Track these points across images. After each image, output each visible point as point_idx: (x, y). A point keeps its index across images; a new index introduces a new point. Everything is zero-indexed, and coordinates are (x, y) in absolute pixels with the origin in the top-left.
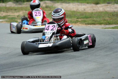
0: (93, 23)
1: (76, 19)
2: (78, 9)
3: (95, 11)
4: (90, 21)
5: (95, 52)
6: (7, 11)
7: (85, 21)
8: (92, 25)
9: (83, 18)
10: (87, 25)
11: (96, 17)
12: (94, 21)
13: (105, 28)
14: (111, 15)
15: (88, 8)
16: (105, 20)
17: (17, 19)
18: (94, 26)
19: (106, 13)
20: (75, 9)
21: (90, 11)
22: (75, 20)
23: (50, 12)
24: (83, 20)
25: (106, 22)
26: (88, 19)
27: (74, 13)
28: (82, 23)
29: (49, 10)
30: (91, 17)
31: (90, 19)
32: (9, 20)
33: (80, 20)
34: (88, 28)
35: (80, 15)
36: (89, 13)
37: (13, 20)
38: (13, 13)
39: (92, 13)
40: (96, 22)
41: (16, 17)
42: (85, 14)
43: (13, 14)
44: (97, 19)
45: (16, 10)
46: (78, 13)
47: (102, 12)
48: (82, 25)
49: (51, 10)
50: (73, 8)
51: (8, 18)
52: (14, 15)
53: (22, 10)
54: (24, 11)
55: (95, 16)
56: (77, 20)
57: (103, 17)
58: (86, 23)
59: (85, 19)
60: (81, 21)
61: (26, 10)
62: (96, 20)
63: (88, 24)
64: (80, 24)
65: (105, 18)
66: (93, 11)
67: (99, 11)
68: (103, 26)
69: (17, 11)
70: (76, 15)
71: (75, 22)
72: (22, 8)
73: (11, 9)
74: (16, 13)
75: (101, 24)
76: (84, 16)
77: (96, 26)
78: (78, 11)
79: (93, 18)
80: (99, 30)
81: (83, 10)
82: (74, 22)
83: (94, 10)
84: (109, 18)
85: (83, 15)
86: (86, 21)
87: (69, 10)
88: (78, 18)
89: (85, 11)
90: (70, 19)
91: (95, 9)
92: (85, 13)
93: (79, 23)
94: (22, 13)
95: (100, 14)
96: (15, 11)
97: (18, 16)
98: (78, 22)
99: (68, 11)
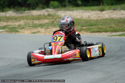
0: (98, 30)
1: (81, 27)
2: (82, 17)
3: (101, 18)
4: (95, 29)
5: (101, 61)
6: (8, 21)
7: (90, 29)
8: (97, 33)
9: (88, 26)
10: (92, 33)
11: (102, 24)
12: (99, 28)
13: (112, 36)
14: (117, 22)
15: (93, 15)
16: (111, 27)
18: (100, 34)
19: (112, 20)
21: (95, 19)
22: (80, 29)
23: (53, 20)
24: (87, 28)
25: (112, 29)
26: (93, 27)
28: (87, 31)
29: (51, 19)
30: (96, 25)
31: (95, 26)
32: (9, 30)
33: (84, 28)
34: (93, 36)
35: (85, 23)
36: (94, 20)
37: (14, 30)
38: (13, 22)
39: (97, 20)
40: (102, 30)
41: (17, 26)
42: (90, 22)
43: (14, 24)
44: (103, 27)
45: (16, 19)
46: (82, 21)
47: (108, 19)
48: (87, 33)
49: (53, 18)
50: (77, 15)
51: (8, 28)
52: (15, 25)
53: (23, 19)
54: (25, 20)
55: (100, 23)
57: (109, 24)
59: (90, 27)
60: (86, 29)
61: (27, 19)
62: (101, 27)
63: (94, 32)
64: (85, 33)
65: (111, 26)
66: (99, 18)
67: (104, 18)
68: (109, 33)
69: (18, 20)
70: (81, 23)
71: (80, 31)
72: (22, 17)
74: (16, 22)
75: (106, 31)
76: (89, 24)
77: (102, 34)
78: (82, 19)
79: (99, 26)
80: (105, 37)
81: (87, 17)
83: (99, 17)
84: (115, 25)
85: (88, 22)
88: (82, 26)
91: (100, 16)
93: (84, 31)
95: (105, 21)
97: (19, 26)
98: (82, 30)
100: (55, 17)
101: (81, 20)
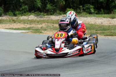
17: (40, 30)
20: (93, 23)
27: (92, 26)
56: (96, 32)
58: (105, 34)
73: (34, 22)
86: (105, 33)
89: (103, 25)
90: (89, 31)
92: (103, 26)
94: (44, 25)
96: (38, 23)
99: (87, 24)
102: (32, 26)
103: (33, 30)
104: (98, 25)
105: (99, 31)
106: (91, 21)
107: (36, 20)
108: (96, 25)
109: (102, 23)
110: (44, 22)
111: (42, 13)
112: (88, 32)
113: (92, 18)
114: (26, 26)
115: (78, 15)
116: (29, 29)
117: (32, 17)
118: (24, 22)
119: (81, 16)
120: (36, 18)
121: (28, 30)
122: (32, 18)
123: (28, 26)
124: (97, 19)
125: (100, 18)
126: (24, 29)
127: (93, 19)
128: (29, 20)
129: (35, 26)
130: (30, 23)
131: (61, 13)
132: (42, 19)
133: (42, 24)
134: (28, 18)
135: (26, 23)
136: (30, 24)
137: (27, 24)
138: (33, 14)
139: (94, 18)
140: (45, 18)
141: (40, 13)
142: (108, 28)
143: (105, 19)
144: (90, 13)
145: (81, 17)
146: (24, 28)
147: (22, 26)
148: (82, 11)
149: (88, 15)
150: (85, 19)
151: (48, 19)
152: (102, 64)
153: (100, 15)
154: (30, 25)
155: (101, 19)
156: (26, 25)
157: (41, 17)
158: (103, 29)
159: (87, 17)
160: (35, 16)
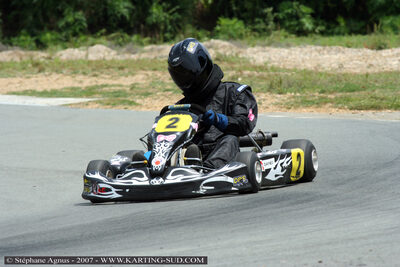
0: (372, 104)
1: (320, 93)
2: (319, 65)
3: (376, 71)
4: (364, 99)
6: (96, 73)
7: (348, 100)
8: (370, 112)
9: (342, 91)
10: (356, 111)
11: (382, 87)
12: (376, 98)
15: (351, 59)
17: (130, 95)
18: (378, 113)
20: (310, 66)
21: (358, 71)
22: (317, 98)
24: (341, 98)
26: (356, 93)
27: (308, 76)
28: (340, 105)
30: (364, 88)
31: (363, 92)
32: (106, 98)
33: (332, 96)
34: (359, 119)
35: (331, 82)
36: (355, 74)
37: (121, 98)
38: (113, 78)
39: (367, 75)
40: (384, 102)
41: (128, 89)
42: (346, 80)
43: (115, 82)
44: (386, 94)
45: (121, 68)
47: (398, 73)
48: (341, 110)
49: (233, 69)
51: (102, 93)
52: (120, 86)
53: (143, 69)
54: (150, 73)
55: (377, 84)
56: (321, 98)
58: (352, 104)
59: (349, 94)
60: (336, 98)
61: (155, 70)
62: (382, 95)
63: (360, 108)
64: (333, 110)
66: (370, 71)
67: (387, 69)
69: (126, 71)
70: (319, 83)
71: (318, 104)
72: (139, 61)
73: (108, 68)
74: (123, 78)
75: (397, 107)
76: (343, 85)
77: (384, 113)
78: (320, 70)
79: (374, 91)
82: (313, 102)
83: (371, 65)
85: (340, 81)
86: (352, 101)
87: (291, 68)
88: (323, 92)
89: (344, 71)
90: (298, 94)
91: (374, 62)
92: (344, 75)
93: (330, 104)
94: (143, 79)
95: (392, 79)
96: (121, 72)
97: (133, 87)
98: (326, 103)
99: (288, 70)
100: (237, 66)
101: (317, 73)
102: (101, 82)
103: (105, 94)
104: (327, 75)
105: (331, 93)
106: (303, 61)
107: (113, 61)
108: (321, 74)
109: (341, 66)
110: (141, 65)
111: (135, 37)
112: (294, 97)
113: (305, 50)
114: (81, 82)
115: (258, 41)
116: (89, 92)
117: (100, 50)
118: (74, 68)
119: (269, 45)
120: (113, 53)
121: (88, 96)
122: (102, 56)
123: (88, 82)
124: (325, 52)
125: (334, 48)
126: (73, 92)
127: (311, 52)
128: (90, 63)
129: (110, 82)
130: (93, 70)
131: (200, 33)
132: (134, 57)
133: (133, 75)
134: (87, 56)
135: (81, 71)
136: (95, 75)
137: (84, 74)
138: (103, 39)
139: (313, 48)
140: (143, 52)
141: (127, 36)
142: (364, 84)
143: (351, 53)
144: (301, 33)
145: (267, 48)
146: (73, 89)
147: (66, 82)
148: (271, 25)
149: (293, 38)
150: (284, 52)
151: (155, 58)
152: (344, 206)
153: (334, 39)
154: (95, 78)
155: (339, 51)
156: (80, 77)
157: (130, 51)
158: (347, 85)
159: (288, 46)
160: (110, 47)
